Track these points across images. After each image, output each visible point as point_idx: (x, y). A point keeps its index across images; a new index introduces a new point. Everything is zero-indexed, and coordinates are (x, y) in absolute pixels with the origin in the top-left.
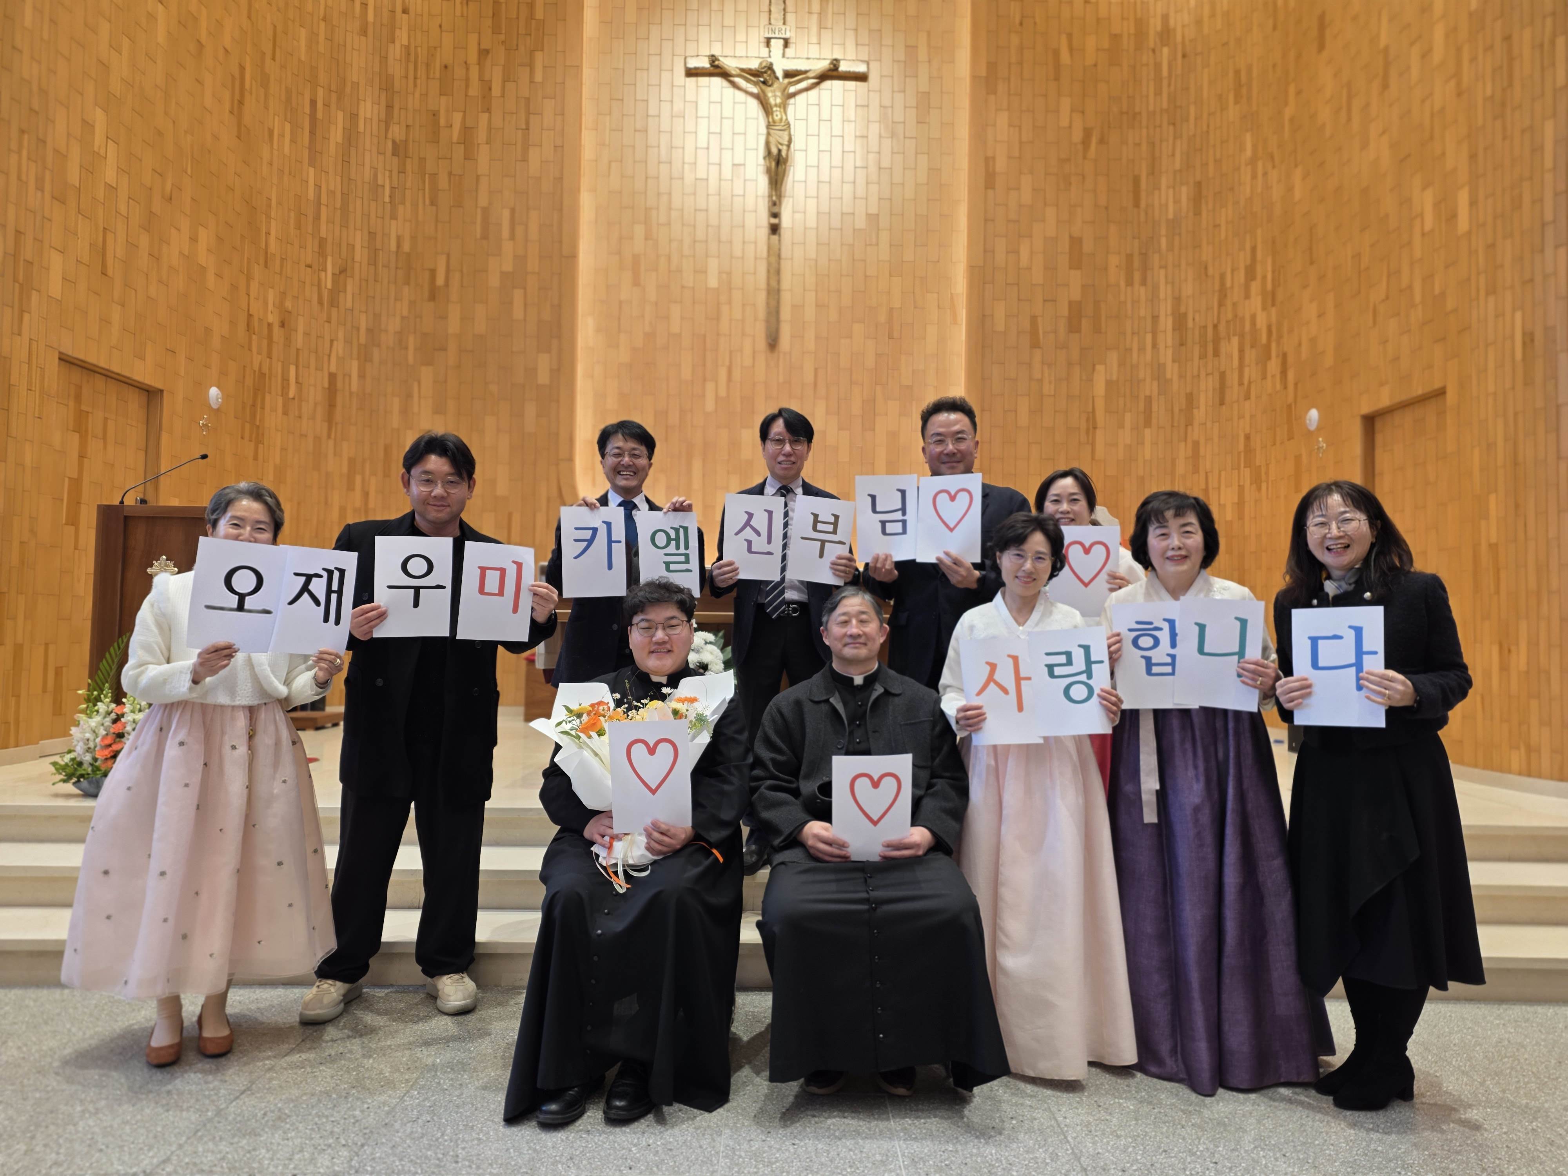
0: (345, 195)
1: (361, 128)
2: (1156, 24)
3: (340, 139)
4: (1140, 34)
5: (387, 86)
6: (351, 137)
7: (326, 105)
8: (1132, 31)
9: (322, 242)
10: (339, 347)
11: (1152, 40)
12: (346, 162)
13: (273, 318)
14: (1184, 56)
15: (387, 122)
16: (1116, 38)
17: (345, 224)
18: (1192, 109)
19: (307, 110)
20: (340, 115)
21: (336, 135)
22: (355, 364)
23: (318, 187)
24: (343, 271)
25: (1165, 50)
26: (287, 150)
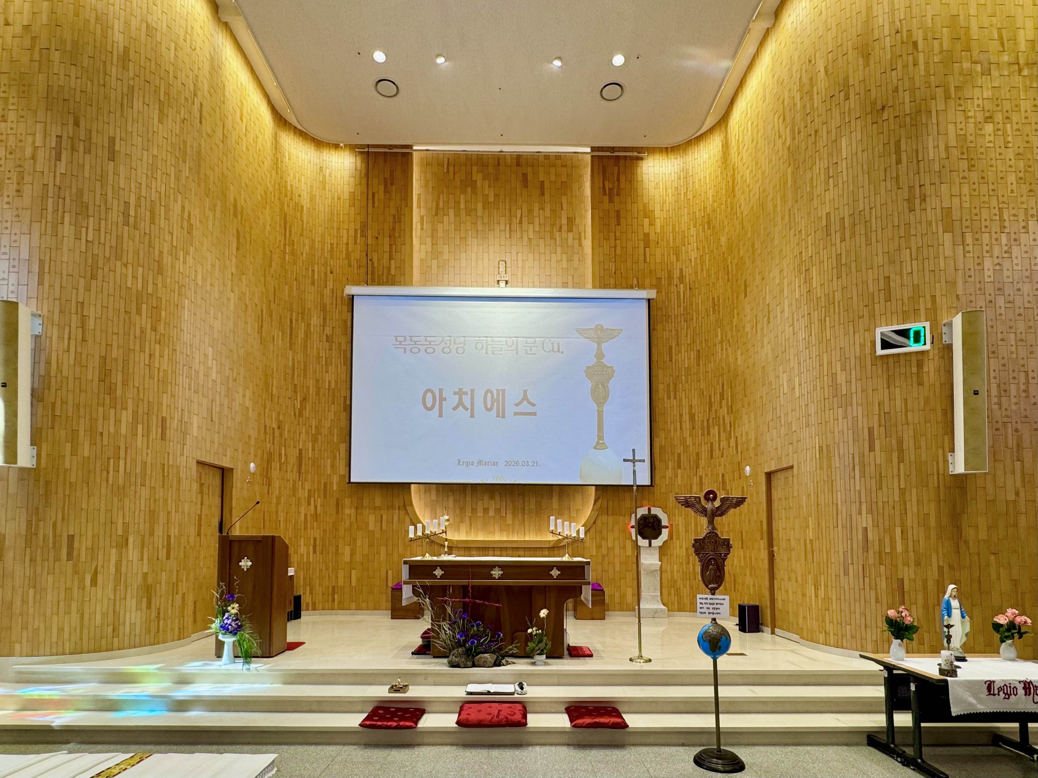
0: (305, 363)
1: (312, 330)
2: (676, 274)
3: (303, 336)
4: (670, 278)
5: (323, 309)
6: (307, 333)
7: (297, 321)
8: (666, 276)
9: (295, 386)
10: (303, 436)
11: (676, 281)
12: (306, 347)
13: (275, 425)
14: (690, 289)
15: (324, 326)
16: (659, 279)
17: (305, 377)
18: (694, 314)
19: (289, 323)
20: (303, 324)
21: (301, 335)
22: (310, 444)
23: (293, 360)
24: (304, 399)
25: (682, 285)
26: (280, 345)
